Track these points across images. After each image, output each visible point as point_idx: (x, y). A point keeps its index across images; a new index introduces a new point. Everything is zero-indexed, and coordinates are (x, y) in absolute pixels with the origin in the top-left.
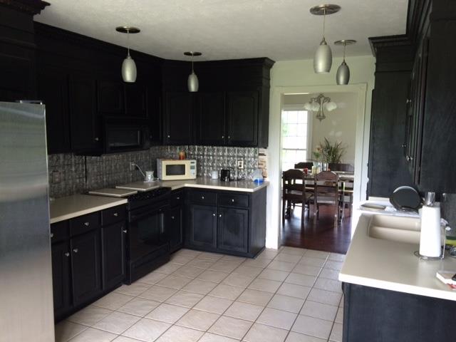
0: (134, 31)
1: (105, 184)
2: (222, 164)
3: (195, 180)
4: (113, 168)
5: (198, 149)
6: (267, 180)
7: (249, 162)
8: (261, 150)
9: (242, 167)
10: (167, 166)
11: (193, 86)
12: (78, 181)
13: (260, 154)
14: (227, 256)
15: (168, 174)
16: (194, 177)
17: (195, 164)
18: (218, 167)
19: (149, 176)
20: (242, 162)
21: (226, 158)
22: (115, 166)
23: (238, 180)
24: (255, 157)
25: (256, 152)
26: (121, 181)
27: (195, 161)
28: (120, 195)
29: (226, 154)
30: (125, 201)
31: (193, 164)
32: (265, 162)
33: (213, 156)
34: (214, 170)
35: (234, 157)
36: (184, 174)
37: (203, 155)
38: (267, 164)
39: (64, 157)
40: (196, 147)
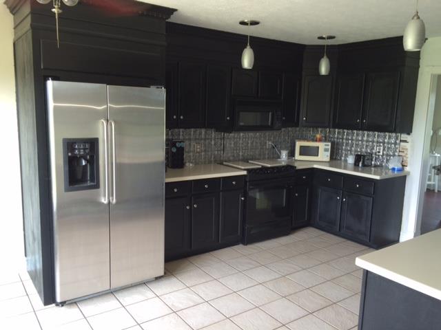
0: (254, 23)
1: (241, 157)
2: (361, 149)
3: (328, 162)
4: (249, 145)
5: (339, 133)
6: (407, 169)
7: (388, 148)
8: (404, 137)
9: (381, 154)
10: (301, 147)
11: (324, 69)
12: (216, 152)
13: (401, 141)
14: (349, 242)
15: (301, 154)
16: (328, 159)
17: (329, 147)
18: (356, 151)
19: (284, 154)
20: (382, 148)
21: (364, 143)
22: (252, 143)
23: (376, 166)
24: (395, 144)
25: (397, 138)
26: (257, 157)
27: (330, 144)
28: (243, 168)
29: (365, 139)
30: (245, 173)
31: (327, 147)
32: (407, 149)
33: (352, 140)
34: (351, 154)
35: (373, 142)
36: (318, 155)
37: (343, 139)
38: (409, 152)
39: (206, 132)
40: (337, 130)
